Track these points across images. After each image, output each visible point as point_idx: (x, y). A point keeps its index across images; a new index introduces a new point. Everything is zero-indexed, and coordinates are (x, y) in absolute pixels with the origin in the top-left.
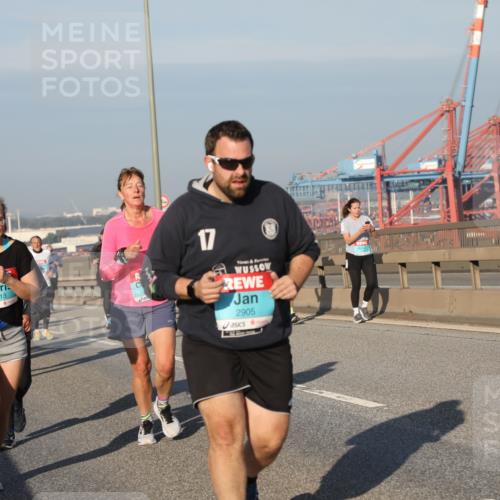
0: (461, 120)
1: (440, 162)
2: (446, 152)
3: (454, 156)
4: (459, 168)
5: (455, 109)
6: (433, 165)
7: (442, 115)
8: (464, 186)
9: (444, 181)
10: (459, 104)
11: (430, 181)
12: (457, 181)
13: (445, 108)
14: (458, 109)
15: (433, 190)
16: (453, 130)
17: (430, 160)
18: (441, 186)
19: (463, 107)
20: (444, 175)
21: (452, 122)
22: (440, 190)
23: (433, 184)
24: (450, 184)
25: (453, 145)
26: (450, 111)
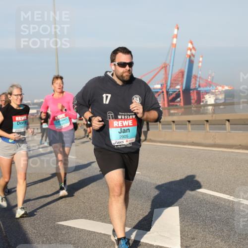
0: (169, 71)
1: (161, 85)
2: (164, 82)
3: (166, 83)
4: (168, 87)
5: (167, 66)
6: (159, 86)
7: (162, 68)
8: (170, 94)
9: (163, 92)
10: (168, 64)
11: (157, 92)
12: (167, 92)
13: (164, 66)
14: (168, 66)
15: (159, 95)
16: (166, 74)
17: (158, 84)
18: (162, 94)
19: (170, 66)
20: (163, 90)
21: (166, 71)
22: (161, 95)
23: (159, 93)
24: (165, 93)
25: (166, 79)
26: (165, 67)
